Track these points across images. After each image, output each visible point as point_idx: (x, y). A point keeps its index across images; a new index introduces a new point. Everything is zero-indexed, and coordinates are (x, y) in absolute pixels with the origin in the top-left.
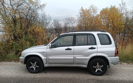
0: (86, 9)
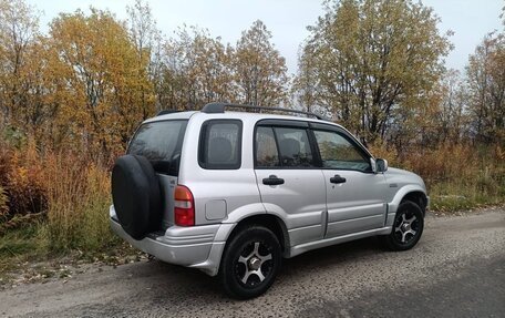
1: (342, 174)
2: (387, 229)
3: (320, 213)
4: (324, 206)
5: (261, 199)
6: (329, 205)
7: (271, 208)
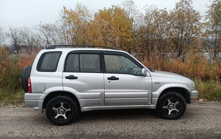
0: (71, 9)
1: (116, 75)
2: (153, 106)
3: (100, 93)
4: (103, 90)
5: (63, 85)
6: (106, 90)
7: (67, 89)
